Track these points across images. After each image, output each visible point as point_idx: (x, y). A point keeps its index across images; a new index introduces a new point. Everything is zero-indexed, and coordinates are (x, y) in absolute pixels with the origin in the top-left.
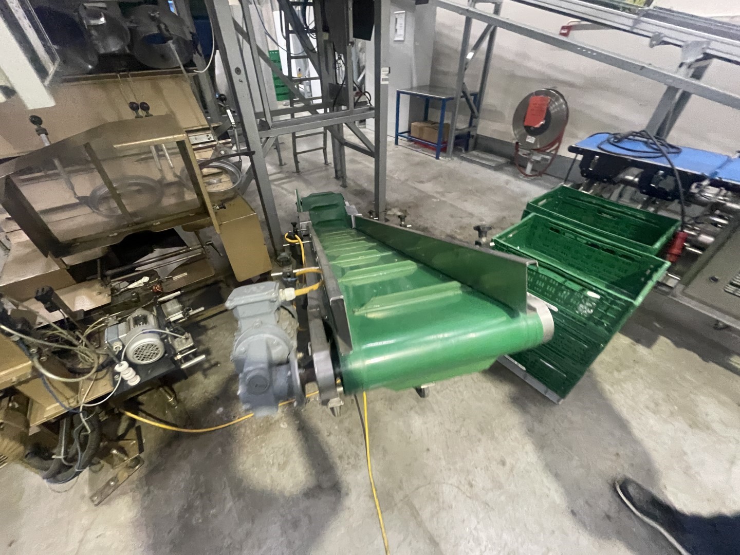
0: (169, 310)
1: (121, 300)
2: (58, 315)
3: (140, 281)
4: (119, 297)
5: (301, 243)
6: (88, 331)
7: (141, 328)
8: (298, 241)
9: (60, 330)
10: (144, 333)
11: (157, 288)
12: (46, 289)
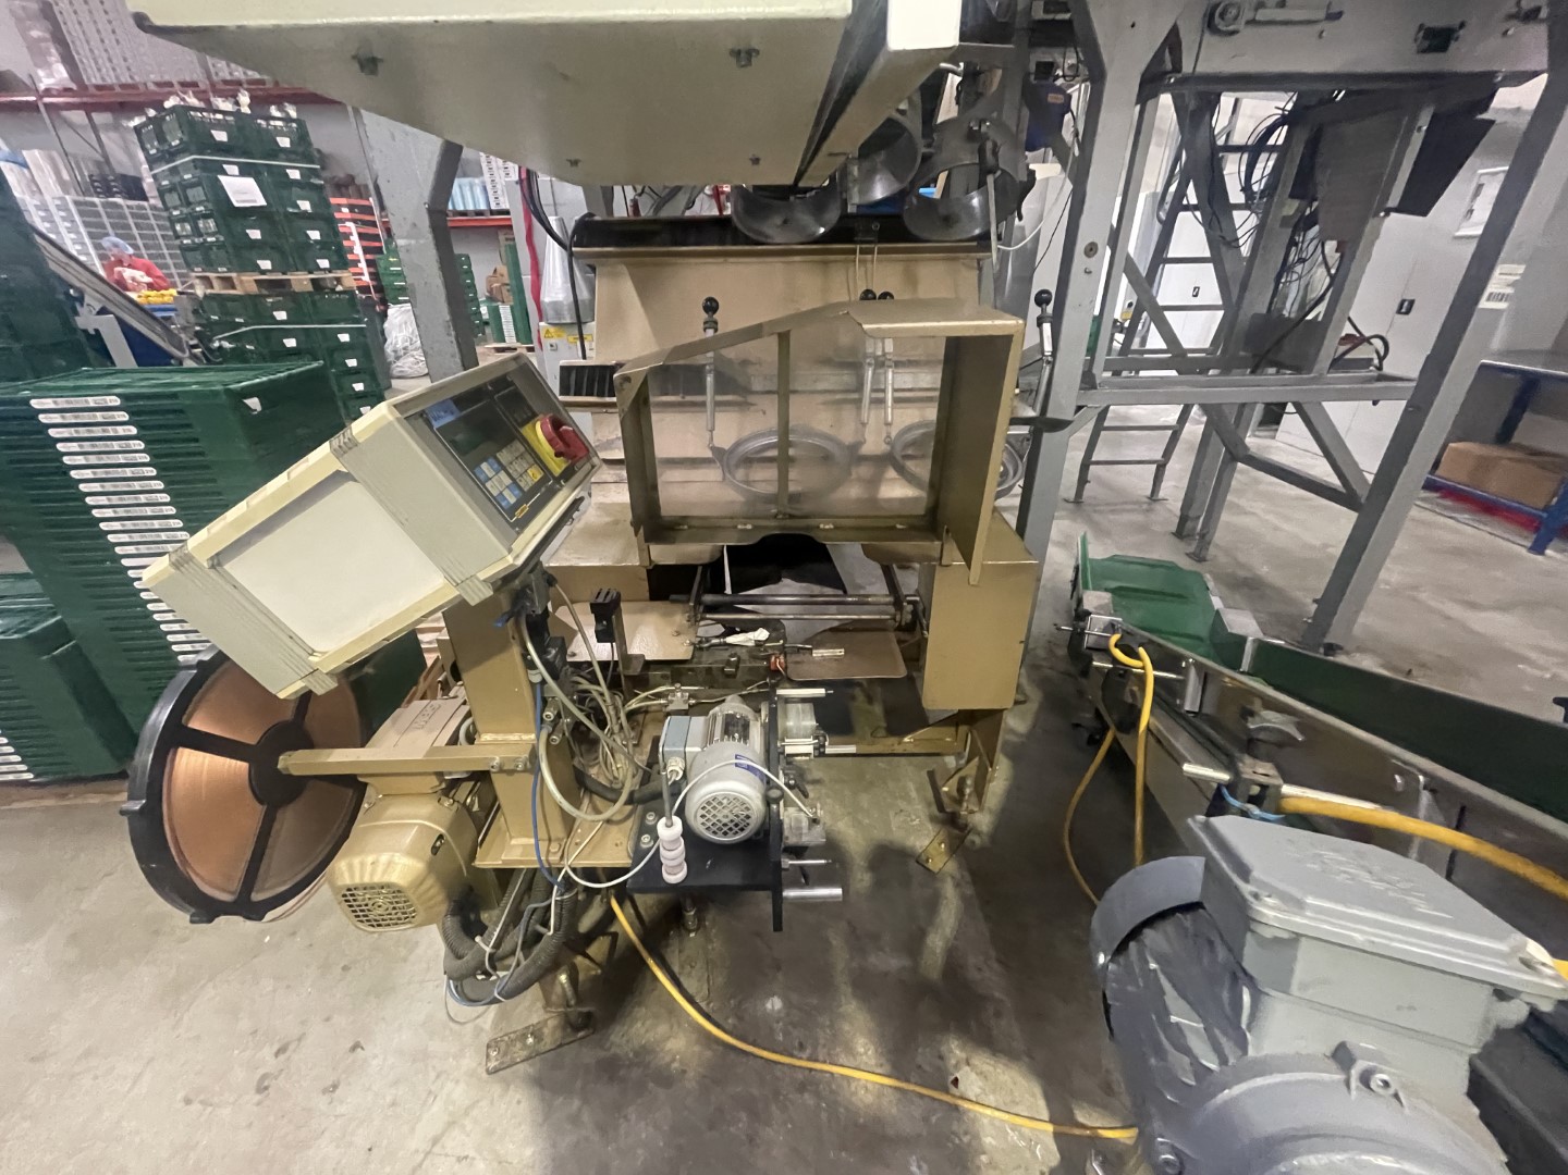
0: (790, 724)
1: (707, 660)
2: (604, 651)
3: (751, 635)
4: (705, 654)
5: (1151, 673)
6: (634, 704)
7: (732, 747)
8: (1143, 664)
9: (604, 688)
10: (737, 765)
11: (778, 662)
12: (613, 594)
